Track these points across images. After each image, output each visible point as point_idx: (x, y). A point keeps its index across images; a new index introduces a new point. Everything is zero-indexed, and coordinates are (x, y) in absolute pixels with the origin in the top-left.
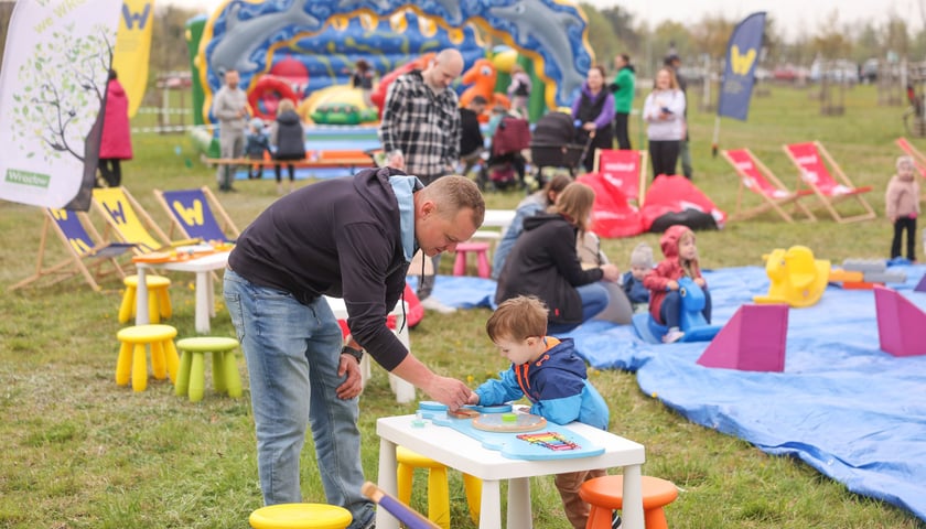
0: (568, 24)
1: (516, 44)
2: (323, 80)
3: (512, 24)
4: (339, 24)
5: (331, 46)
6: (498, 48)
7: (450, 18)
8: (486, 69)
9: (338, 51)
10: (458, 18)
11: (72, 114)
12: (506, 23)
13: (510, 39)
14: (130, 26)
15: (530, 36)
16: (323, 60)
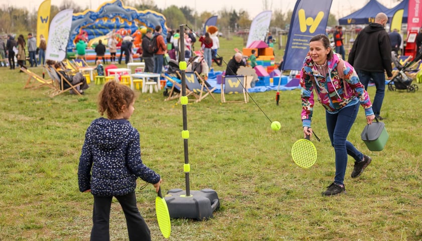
0: (161, 21)
1: (147, 26)
2: (92, 36)
3: (146, 21)
4: (104, 20)
5: (94, 27)
6: (141, 27)
7: (129, 19)
8: (139, 33)
9: (96, 28)
10: (131, 19)
11: (63, 43)
12: (144, 20)
13: (145, 24)
14: (43, 22)
15: (150, 24)
16: (92, 31)
